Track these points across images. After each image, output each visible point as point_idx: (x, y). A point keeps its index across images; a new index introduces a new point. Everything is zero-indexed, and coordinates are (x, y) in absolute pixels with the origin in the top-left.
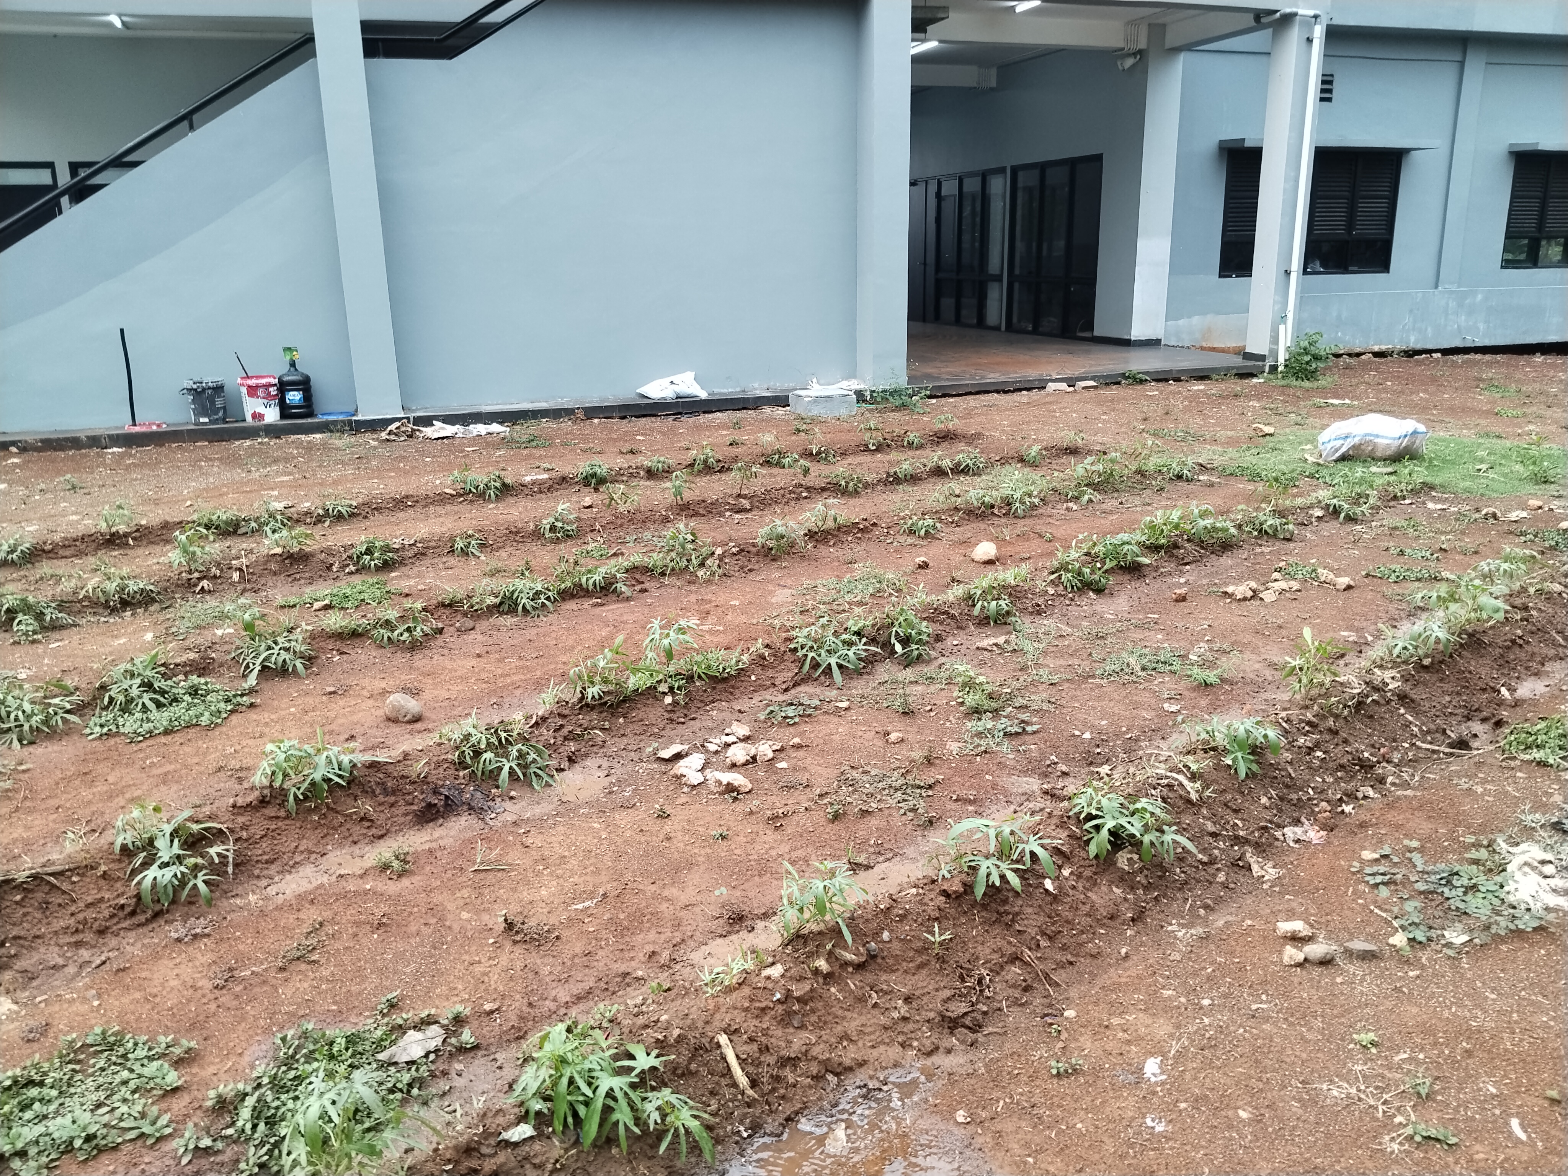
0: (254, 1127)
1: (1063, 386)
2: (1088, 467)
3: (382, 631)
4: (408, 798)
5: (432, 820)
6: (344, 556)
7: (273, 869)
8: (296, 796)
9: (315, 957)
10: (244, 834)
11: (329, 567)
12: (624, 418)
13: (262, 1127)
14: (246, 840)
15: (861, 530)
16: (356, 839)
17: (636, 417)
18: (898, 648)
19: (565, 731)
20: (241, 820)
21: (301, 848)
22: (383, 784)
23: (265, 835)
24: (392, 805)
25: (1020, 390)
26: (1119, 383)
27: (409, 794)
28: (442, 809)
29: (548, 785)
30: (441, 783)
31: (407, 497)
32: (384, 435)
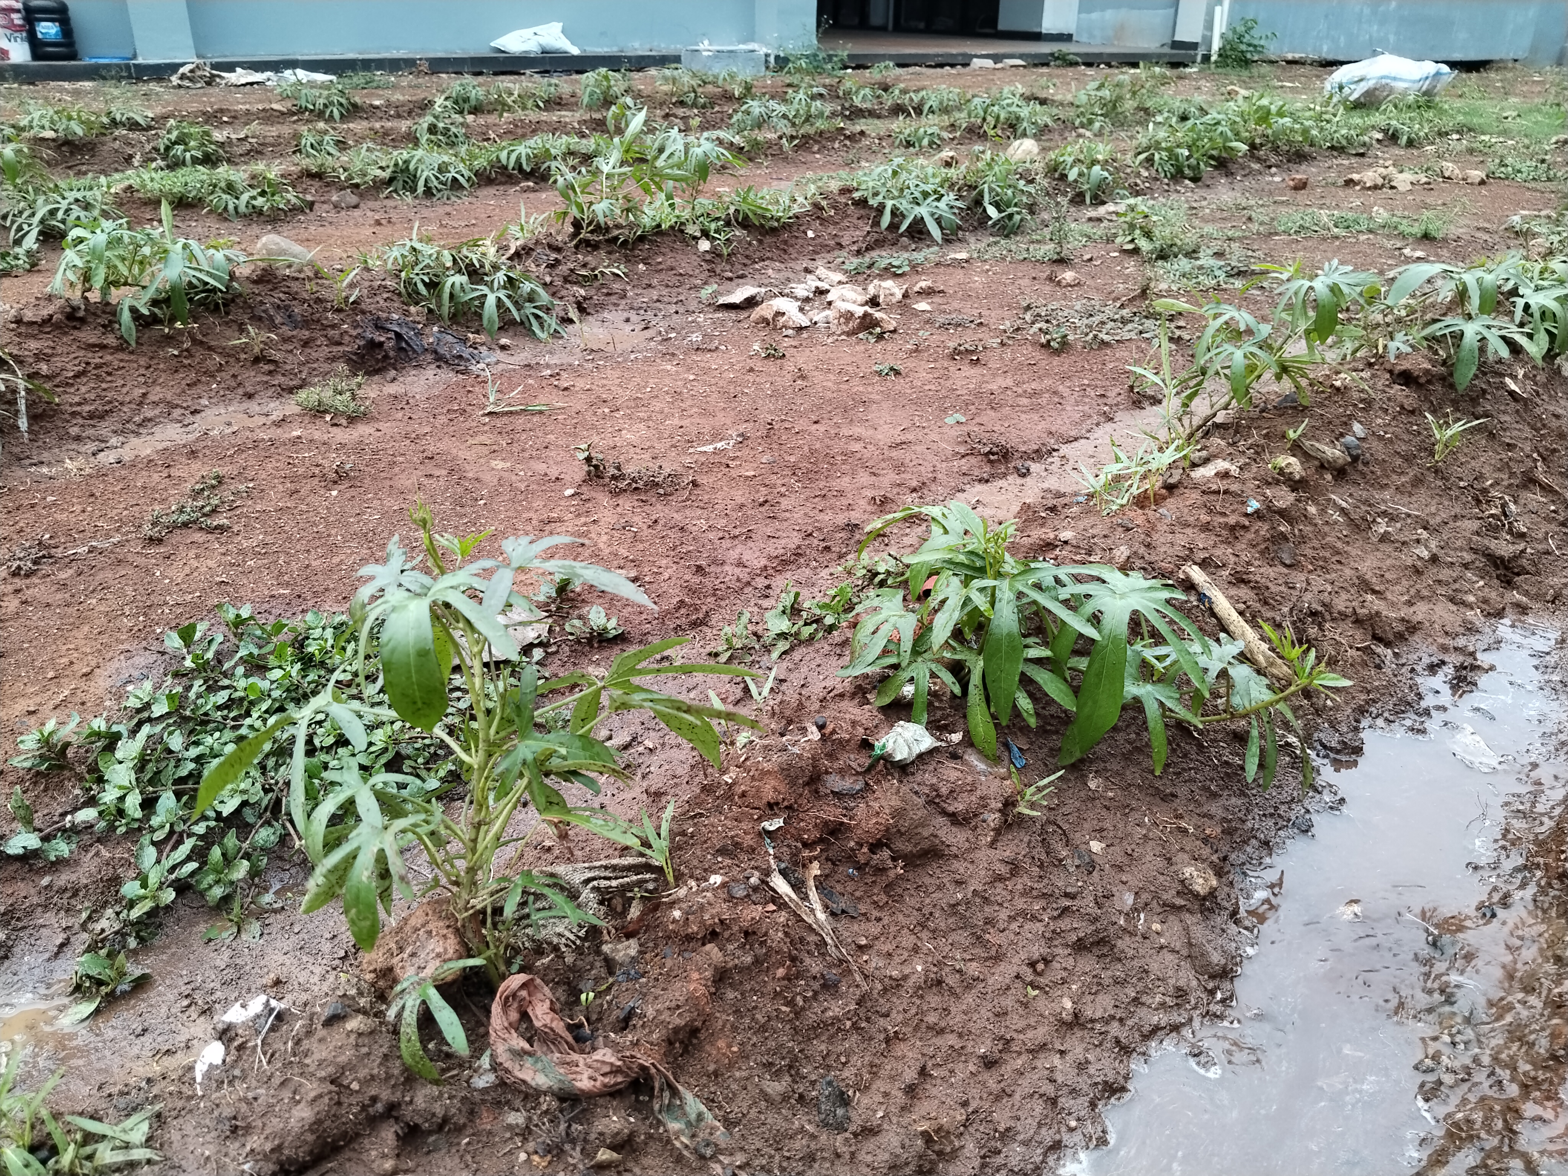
0: (149, 804)
1: (989, 63)
2: (1093, 93)
3: (224, 196)
4: (331, 333)
5: (377, 372)
6: (148, 147)
7: (104, 428)
8: (133, 310)
9: (221, 520)
10: (44, 368)
11: (129, 159)
12: (480, 74)
13: (167, 801)
14: (48, 378)
15: (848, 137)
16: (250, 389)
17: (496, 74)
18: (992, 212)
19: (563, 269)
20: (33, 345)
21: (152, 398)
22: (287, 307)
23: (83, 373)
24: (306, 344)
25: (942, 66)
26: (1047, 65)
27: (334, 326)
28: (392, 354)
29: (556, 335)
30: (385, 315)
31: (221, 111)
32: (175, 80)
